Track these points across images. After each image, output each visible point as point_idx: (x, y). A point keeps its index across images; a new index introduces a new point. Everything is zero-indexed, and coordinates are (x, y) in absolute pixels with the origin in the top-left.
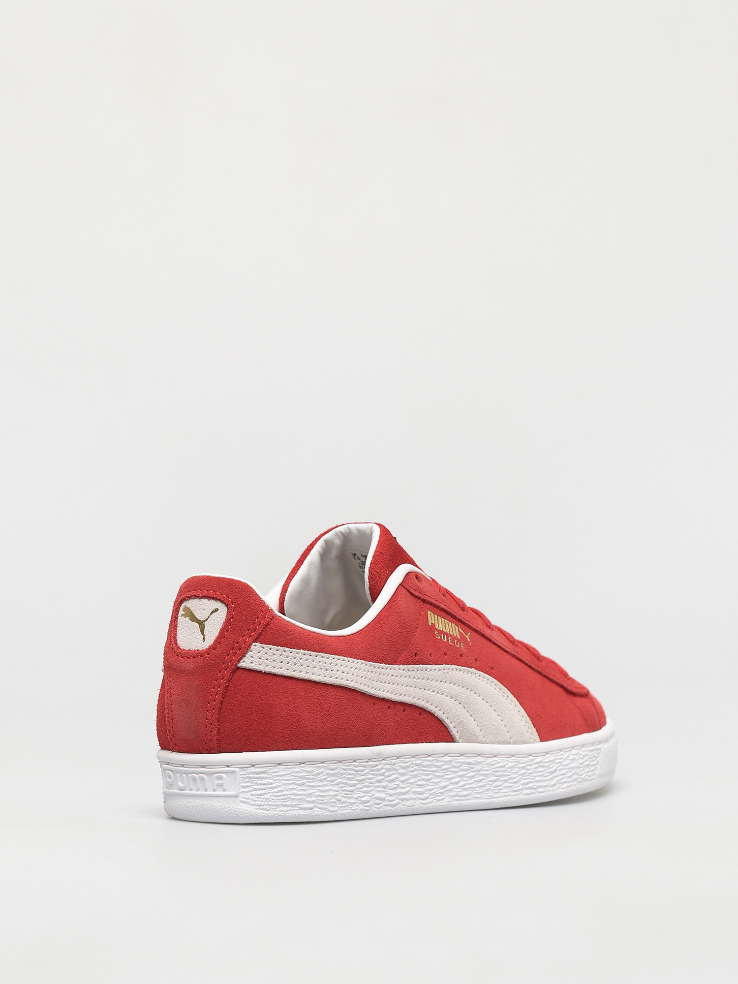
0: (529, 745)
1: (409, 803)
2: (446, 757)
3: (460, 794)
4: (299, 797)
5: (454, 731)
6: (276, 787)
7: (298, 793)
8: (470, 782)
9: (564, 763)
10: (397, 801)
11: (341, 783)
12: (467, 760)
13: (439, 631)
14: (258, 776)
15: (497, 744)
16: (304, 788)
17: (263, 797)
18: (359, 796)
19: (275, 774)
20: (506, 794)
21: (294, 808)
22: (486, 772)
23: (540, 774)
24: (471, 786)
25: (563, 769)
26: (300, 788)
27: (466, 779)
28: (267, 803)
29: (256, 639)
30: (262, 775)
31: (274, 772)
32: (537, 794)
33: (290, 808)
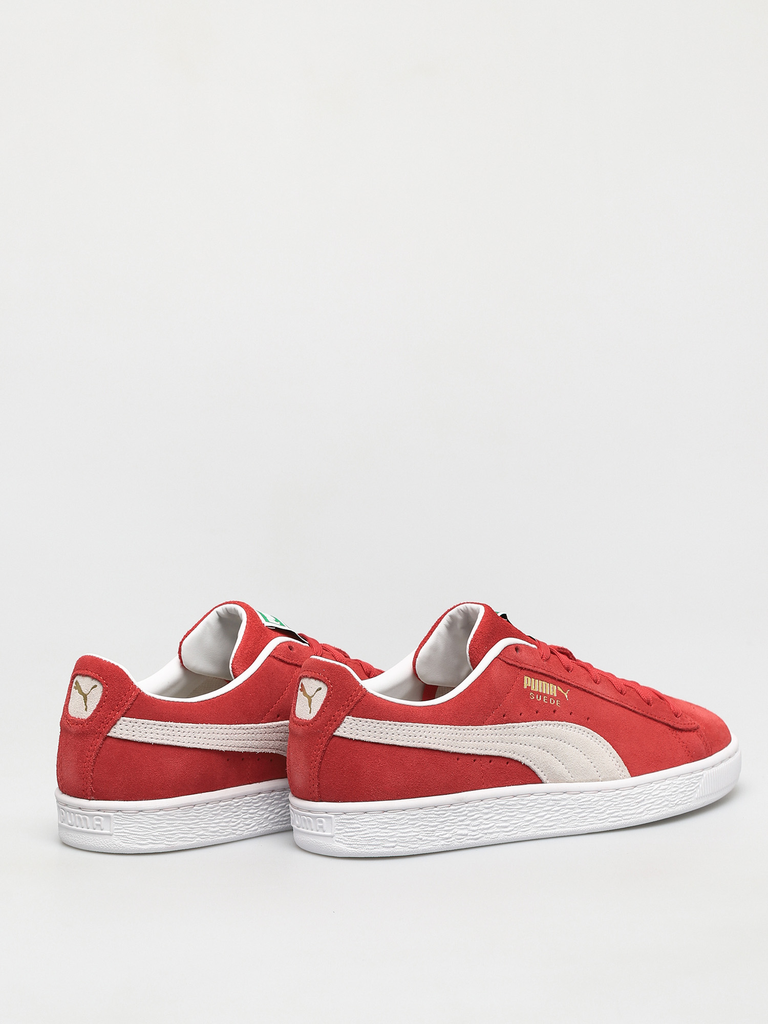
0: (618, 780)
1: (493, 836)
2: (532, 796)
3: (546, 825)
4: (383, 838)
5: (541, 775)
6: (363, 830)
7: (382, 835)
8: (556, 815)
9: (653, 794)
10: (480, 835)
11: (422, 825)
12: (553, 798)
13: (534, 692)
14: (349, 821)
15: (586, 782)
16: (387, 831)
17: (352, 838)
18: (440, 835)
19: (362, 820)
20: (591, 823)
21: (378, 847)
22: (572, 806)
23: (626, 804)
24: (557, 818)
25: (652, 798)
26: (383, 831)
27: (552, 813)
28: (355, 843)
29: (349, 713)
30: (351, 821)
31: (361, 819)
32: (623, 821)
33: (375, 847)
